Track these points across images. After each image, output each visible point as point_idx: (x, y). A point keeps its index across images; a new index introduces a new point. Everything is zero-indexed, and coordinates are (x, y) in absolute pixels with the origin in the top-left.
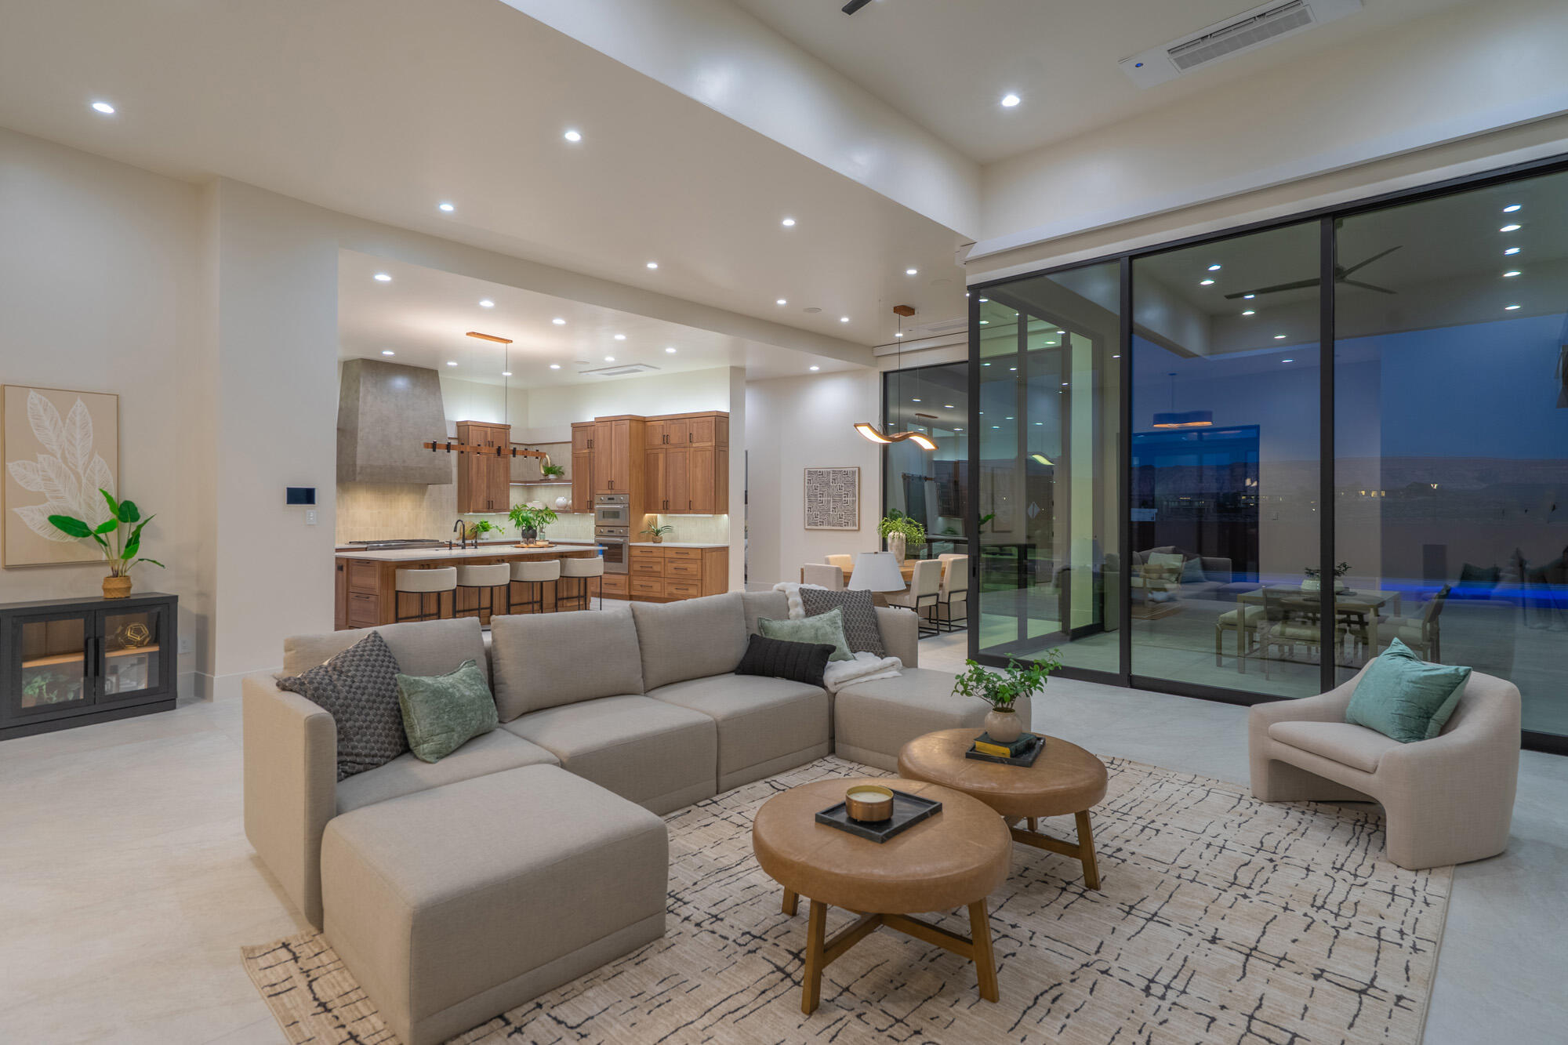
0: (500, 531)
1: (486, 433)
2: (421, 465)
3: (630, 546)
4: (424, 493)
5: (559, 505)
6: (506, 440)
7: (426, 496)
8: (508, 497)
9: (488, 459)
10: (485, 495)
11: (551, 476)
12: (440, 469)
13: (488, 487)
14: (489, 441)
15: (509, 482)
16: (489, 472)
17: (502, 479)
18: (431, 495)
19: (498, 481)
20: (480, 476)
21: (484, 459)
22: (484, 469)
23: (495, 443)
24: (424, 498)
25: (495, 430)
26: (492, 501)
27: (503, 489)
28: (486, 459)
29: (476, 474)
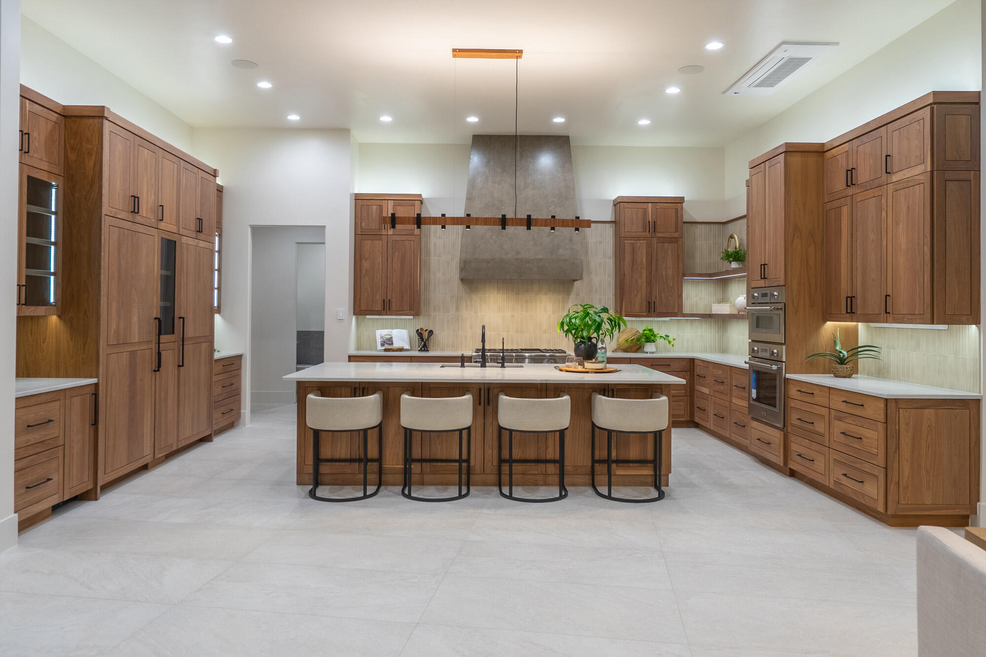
0: (670, 342)
1: (645, 211)
2: (540, 257)
3: (785, 379)
5: (738, 306)
6: (677, 217)
7: (573, 295)
8: (680, 296)
9: (649, 245)
10: (644, 291)
11: (734, 265)
12: (565, 260)
13: (649, 283)
14: (649, 222)
15: (684, 275)
16: (650, 263)
17: (670, 272)
18: (577, 295)
19: (664, 274)
20: (636, 268)
21: (642, 245)
22: (642, 258)
23: (658, 223)
24: (569, 298)
25: (658, 206)
26: (654, 302)
27: (671, 285)
28: (645, 245)
29: (631, 265)
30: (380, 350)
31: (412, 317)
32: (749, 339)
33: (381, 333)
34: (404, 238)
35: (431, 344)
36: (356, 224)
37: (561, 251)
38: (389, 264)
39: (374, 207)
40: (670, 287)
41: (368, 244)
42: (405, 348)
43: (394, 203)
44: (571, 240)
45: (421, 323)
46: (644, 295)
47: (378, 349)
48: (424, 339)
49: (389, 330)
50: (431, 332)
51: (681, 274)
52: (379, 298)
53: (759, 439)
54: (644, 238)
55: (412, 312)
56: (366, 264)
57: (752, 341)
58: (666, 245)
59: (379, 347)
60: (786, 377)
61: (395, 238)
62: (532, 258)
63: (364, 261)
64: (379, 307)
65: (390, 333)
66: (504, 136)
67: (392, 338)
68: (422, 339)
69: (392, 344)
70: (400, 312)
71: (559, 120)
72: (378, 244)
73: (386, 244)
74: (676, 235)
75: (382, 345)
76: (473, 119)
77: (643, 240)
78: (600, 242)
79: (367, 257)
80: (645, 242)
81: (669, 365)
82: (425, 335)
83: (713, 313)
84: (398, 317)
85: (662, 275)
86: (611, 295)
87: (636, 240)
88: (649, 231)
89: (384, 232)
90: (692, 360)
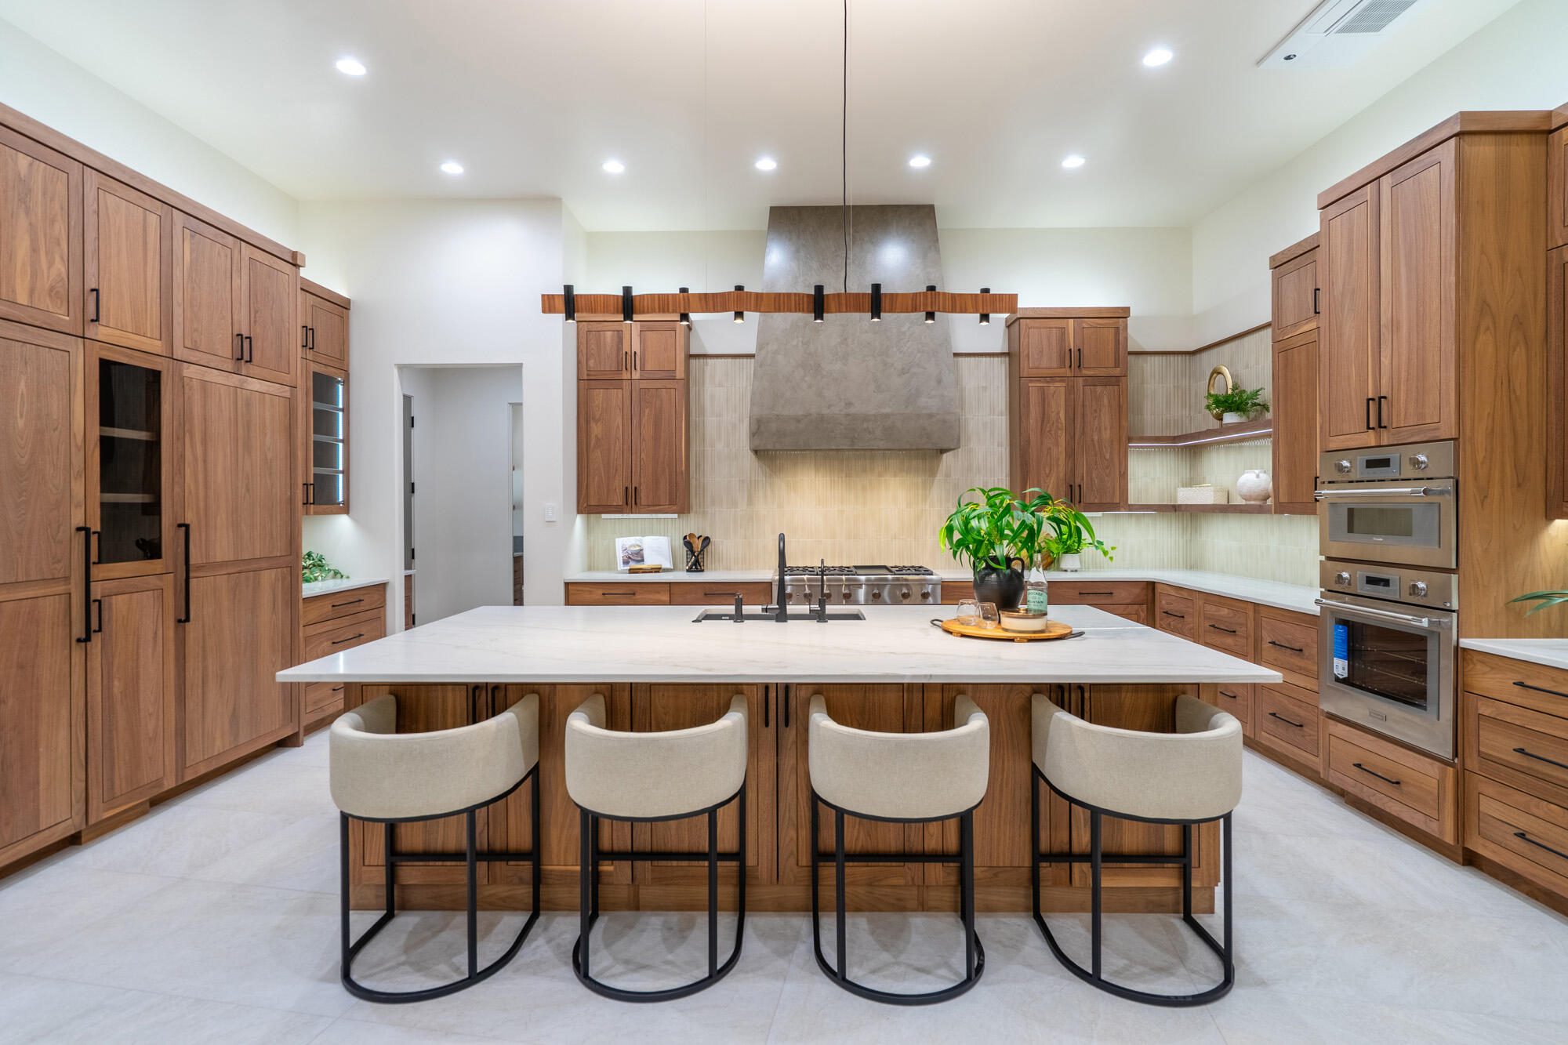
0: (1105, 553)
1: (1063, 331)
2: (887, 410)
3: (1462, 655)
4: (932, 473)
5: (1245, 491)
6: (1117, 342)
7: (939, 477)
8: (1124, 475)
9: (1070, 391)
10: (1062, 468)
11: (1230, 418)
12: (931, 416)
13: (1071, 454)
14: (1070, 350)
15: (1130, 440)
16: (1071, 420)
17: (1106, 435)
18: (948, 475)
19: (1096, 438)
20: (1048, 429)
21: (1058, 390)
22: (1058, 413)
23: (1086, 352)
24: (933, 480)
25: (1085, 323)
26: (1080, 486)
27: (1108, 457)
28: (1063, 390)
29: (1039, 424)
30: (622, 572)
31: (676, 516)
32: (1321, 554)
33: (624, 543)
34: (658, 384)
35: (708, 561)
36: (579, 362)
37: (923, 401)
38: (634, 428)
39: (609, 334)
40: (1107, 460)
41: (599, 395)
42: (663, 567)
43: (641, 326)
44: (939, 382)
45: (692, 525)
46: (1062, 475)
47: (619, 569)
48: (696, 552)
49: (638, 538)
50: (707, 541)
51: (1124, 438)
52: (618, 485)
53: (1359, 766)
54: (1062, 378)
55: (675, 508)
56: (596, 429)
57: (1329, 558)
58: (1099, 389)
59: (621, 566)
60: (1461, 645)
61: (644, 384)
62: (873, 412)
63: (593, 424)
64: (618, 500)
65: (638, 543)
66: (823, 208)
67: (642, 550)
68: (693, 553)
69: (643, 560)
70: (654, 507)
71: (920, 162)
72: (616, 395)
73: (629, 394)
74: (1117, 372)
75: (626, 563)
76: (766, 164)
77: (1060, 381)
78: (985, 388)
79: (597, 417)
80: (1064, 385)
81: (1111, 593)
82: (698, 545)
83: (1179, 503)
84: (654, 516)
85: (1093, 440)
86: (1004, 475)
87: (1048, 382)
88: (1070, 366)
89: (625, 375)
90: (1151, 586)
